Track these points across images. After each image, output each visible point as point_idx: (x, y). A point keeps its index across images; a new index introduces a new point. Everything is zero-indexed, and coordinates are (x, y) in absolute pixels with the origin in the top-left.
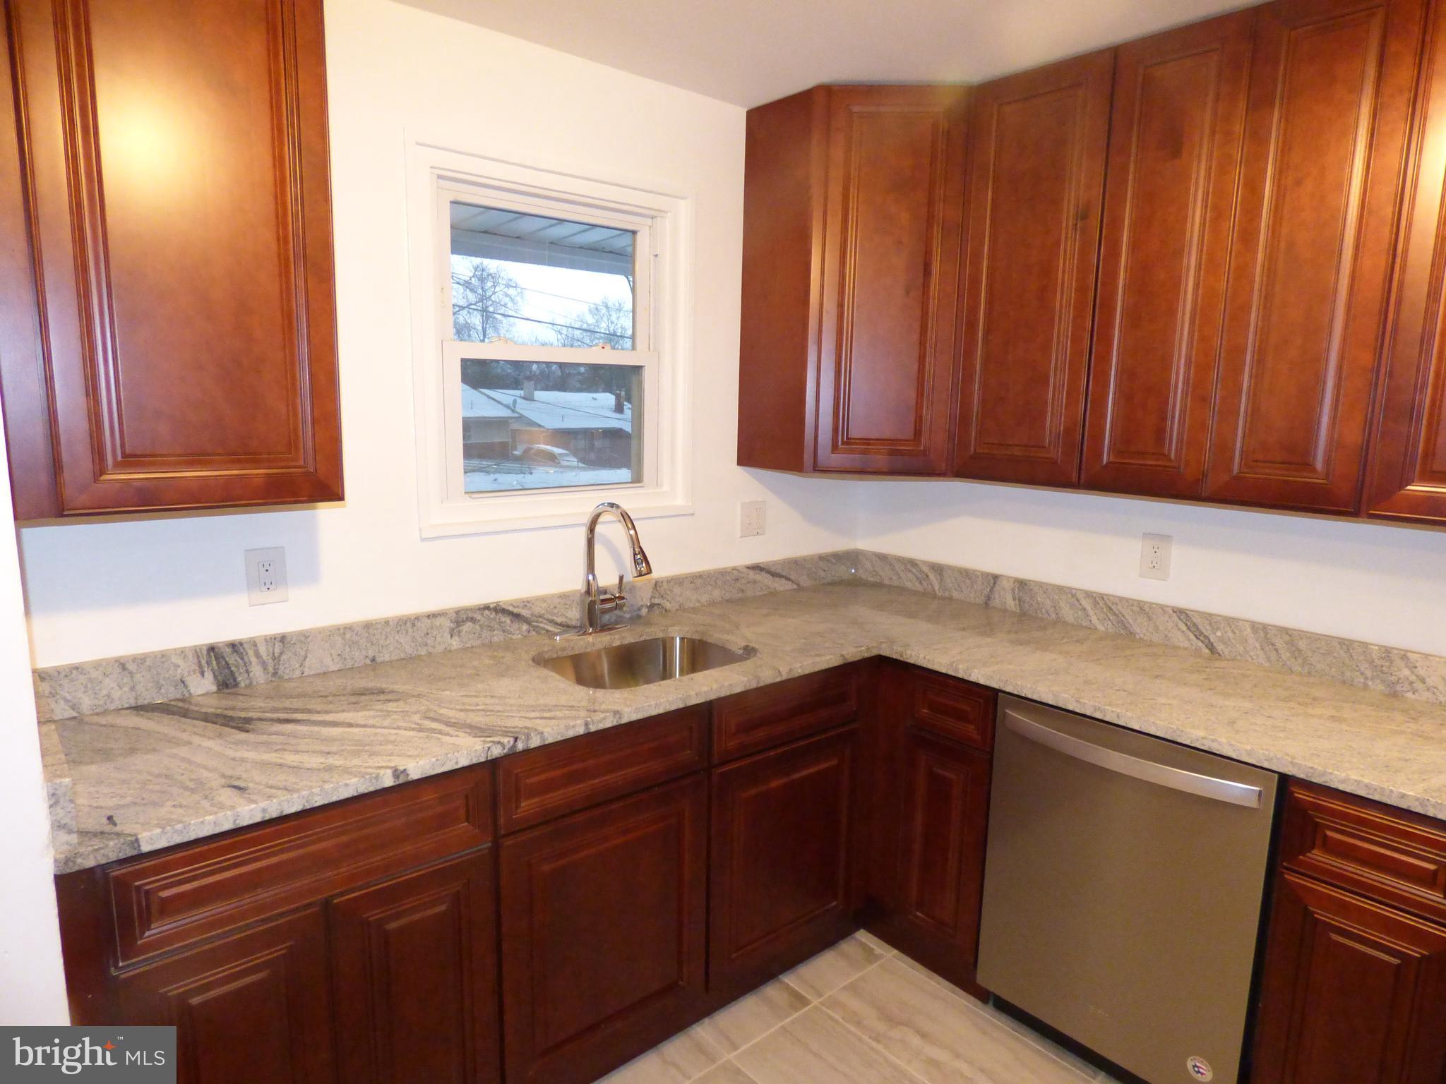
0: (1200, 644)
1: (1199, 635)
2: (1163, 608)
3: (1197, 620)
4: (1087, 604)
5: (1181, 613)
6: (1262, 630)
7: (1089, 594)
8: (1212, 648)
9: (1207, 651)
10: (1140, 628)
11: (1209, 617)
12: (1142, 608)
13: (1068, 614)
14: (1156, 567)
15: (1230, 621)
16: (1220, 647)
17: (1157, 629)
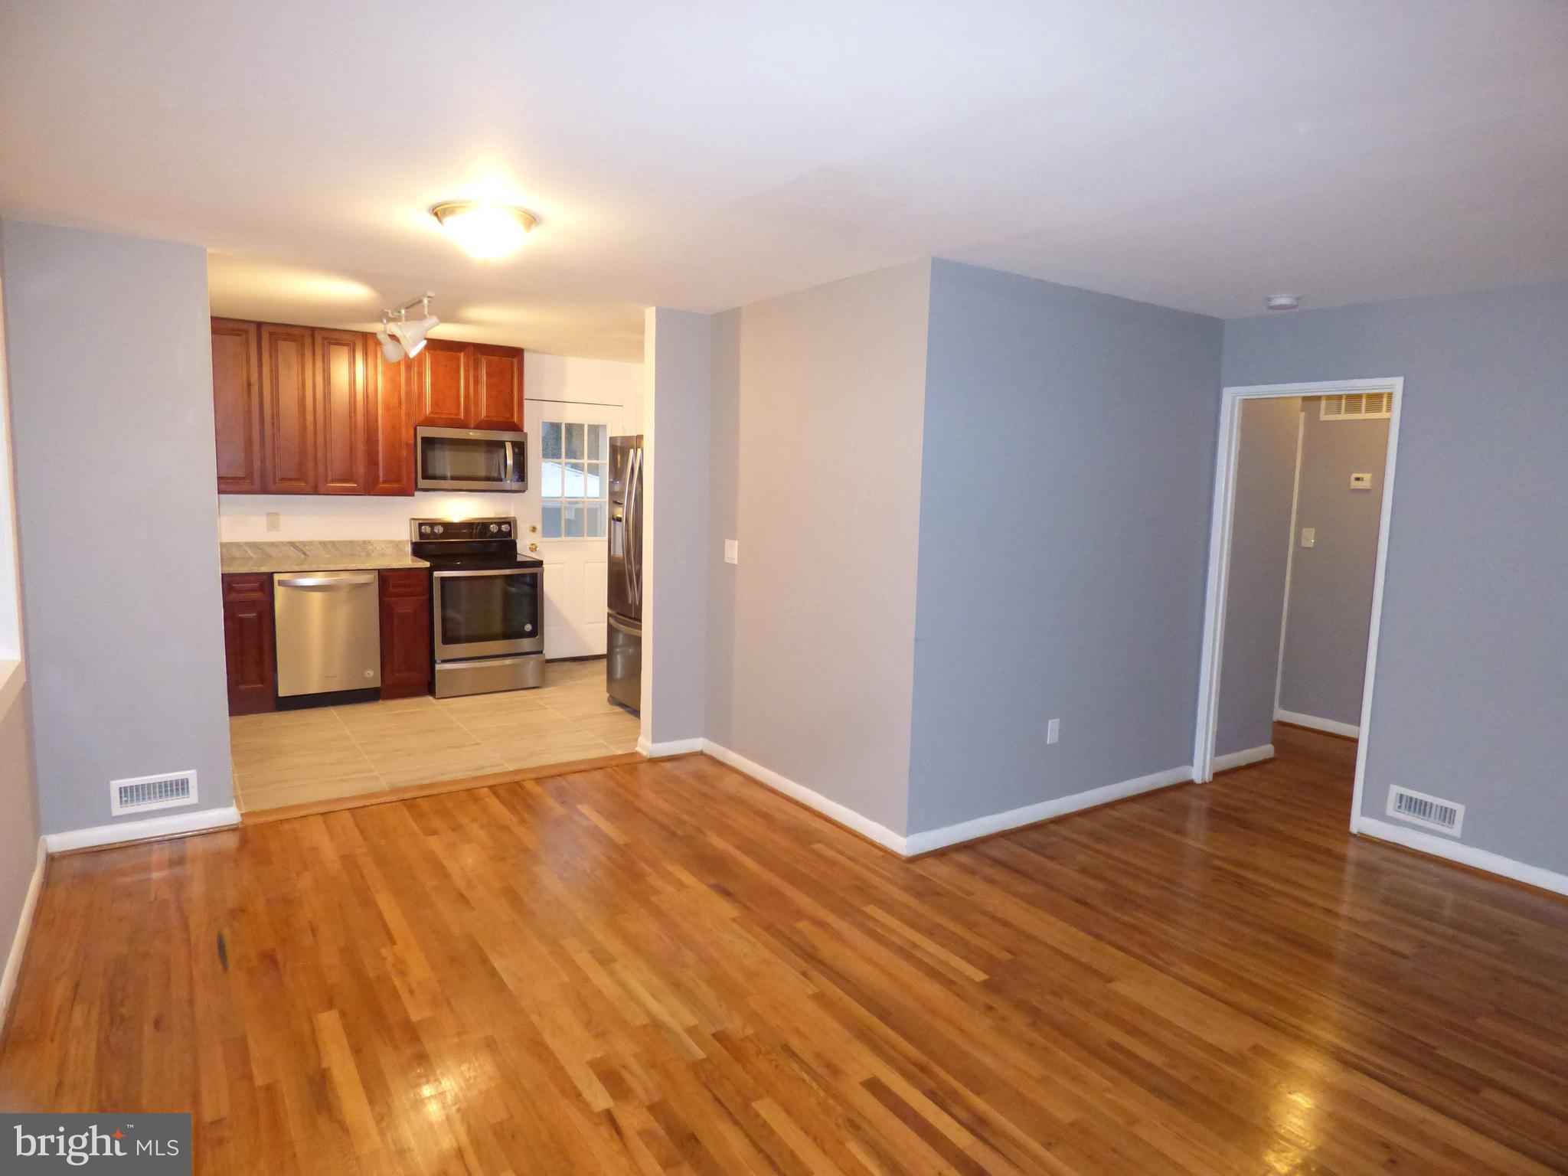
0: (300, 553)
1: (299, 550)
2: (283, 543)
3: (298, 544)
4: (246, 548)
5: (292, 544)
6: (323, 543)
7: (246, 543)
8: (305, 554)
9: (303, 556)
10: (272, 551)
11: (304, 544)
12: (273, 544)
13: (237, 554)
14: (273, 526)
15: (311, 543)
16: (308, 553)
17: (281, 551)
